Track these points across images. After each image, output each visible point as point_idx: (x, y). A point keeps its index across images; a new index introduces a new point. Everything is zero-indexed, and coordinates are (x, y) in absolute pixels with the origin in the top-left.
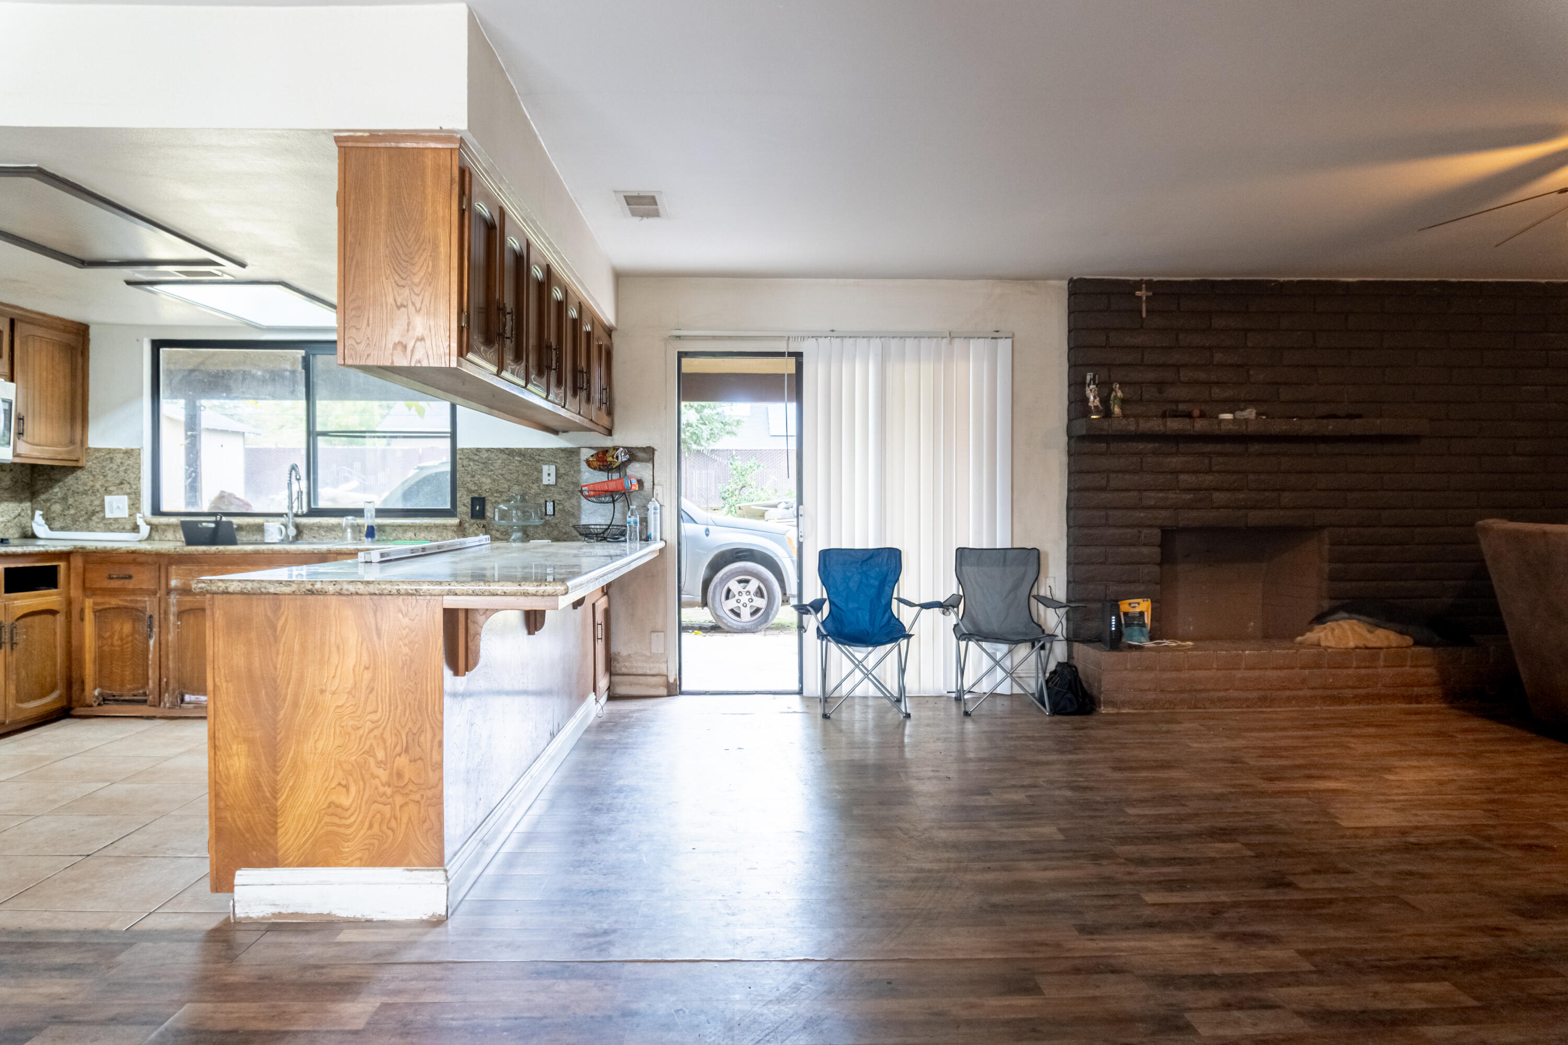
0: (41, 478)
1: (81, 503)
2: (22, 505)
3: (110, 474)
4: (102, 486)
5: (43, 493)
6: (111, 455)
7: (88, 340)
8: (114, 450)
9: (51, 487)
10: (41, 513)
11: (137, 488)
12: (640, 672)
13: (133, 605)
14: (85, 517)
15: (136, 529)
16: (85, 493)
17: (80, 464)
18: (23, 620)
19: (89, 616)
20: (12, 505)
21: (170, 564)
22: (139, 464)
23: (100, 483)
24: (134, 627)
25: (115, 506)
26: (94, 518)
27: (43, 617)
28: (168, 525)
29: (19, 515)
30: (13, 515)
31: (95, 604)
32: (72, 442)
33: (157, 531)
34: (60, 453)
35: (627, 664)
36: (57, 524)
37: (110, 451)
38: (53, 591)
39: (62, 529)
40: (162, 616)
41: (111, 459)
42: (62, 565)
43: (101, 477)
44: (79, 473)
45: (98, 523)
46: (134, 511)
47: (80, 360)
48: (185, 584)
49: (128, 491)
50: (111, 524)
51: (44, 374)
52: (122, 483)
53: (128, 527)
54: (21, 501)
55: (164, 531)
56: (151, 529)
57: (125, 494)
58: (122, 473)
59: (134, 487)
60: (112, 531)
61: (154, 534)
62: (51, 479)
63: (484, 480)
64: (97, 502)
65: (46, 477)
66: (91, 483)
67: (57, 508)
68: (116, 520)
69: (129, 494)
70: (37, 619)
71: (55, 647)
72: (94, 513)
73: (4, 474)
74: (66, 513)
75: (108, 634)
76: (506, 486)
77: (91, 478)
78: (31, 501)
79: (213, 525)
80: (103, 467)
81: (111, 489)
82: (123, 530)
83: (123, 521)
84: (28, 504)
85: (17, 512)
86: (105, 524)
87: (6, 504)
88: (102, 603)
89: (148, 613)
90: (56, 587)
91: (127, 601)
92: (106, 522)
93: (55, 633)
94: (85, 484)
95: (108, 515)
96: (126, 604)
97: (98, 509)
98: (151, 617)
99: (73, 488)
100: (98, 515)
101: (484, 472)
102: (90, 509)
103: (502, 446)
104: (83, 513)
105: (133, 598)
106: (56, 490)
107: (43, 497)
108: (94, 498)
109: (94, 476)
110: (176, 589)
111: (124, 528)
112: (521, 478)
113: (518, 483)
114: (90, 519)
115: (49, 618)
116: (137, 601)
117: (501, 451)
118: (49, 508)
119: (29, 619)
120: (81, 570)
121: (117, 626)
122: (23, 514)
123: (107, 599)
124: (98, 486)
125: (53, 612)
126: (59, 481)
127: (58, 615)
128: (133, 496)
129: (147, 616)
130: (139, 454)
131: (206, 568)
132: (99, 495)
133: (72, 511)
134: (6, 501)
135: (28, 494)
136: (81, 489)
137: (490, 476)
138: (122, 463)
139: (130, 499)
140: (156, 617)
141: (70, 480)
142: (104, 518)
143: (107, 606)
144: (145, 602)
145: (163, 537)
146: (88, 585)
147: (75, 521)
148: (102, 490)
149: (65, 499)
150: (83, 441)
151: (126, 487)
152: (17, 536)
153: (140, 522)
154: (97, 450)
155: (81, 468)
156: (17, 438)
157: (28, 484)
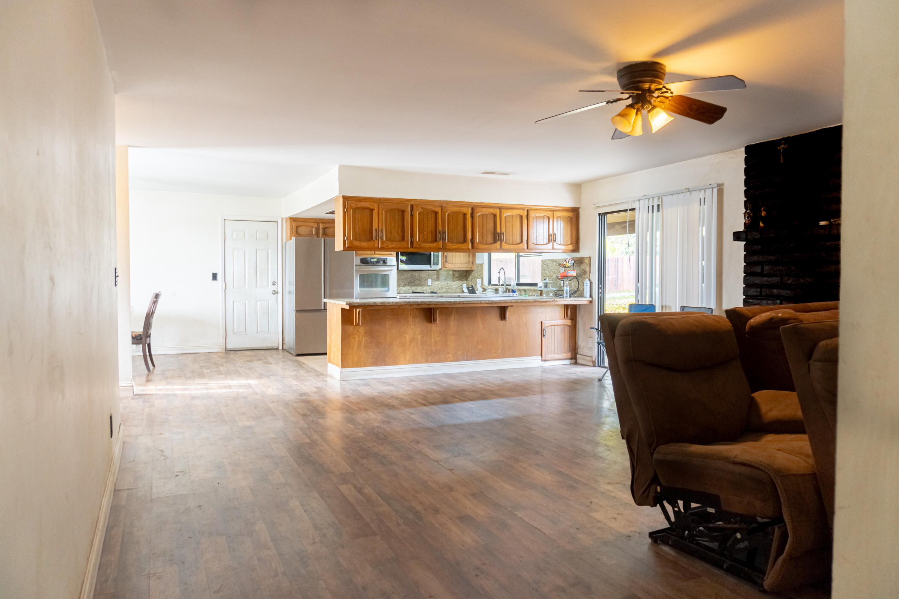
2: (463, 282)
8: (479, 264)
9: (468, 277)
11: (483, 277)
12: (586, 355)
16: (473, 280)
17: (472, 269)
20: (459, 282)
22: (483, 268)
23: (477, 275)
30: (459, 285)
32: (471, 264)
34: (463, 266)
35: (582, 350)
41: (478, 267)
43: (477, 273)
44: (474, 272)
54: (462, 281)
58: (480, 272)
62: (469, 274)
63: (547, 272)
64: (476, 281)
69: (481, 278)
73: (456, 273)
76: (552, 274)
78: (466, 281)
80: (477, 270)
85: (461, 284)
87: (456, 282)
94: (474, 275)
99: (472, 277)
101: (547, 269)
103: (551, 259)
112: (556, 271)
113: (555, 273)
117: (551, 260)
132: (477, 279)
134: (457, 281)
136: (474, 277)
137: (549, 270)
139: (481, 280)
141: (472, 274)
148: (477, 277)
150: (474, 263)
154: (477, 264)
155: (473, 270)
156: (445, 262)
157: (465, 276)
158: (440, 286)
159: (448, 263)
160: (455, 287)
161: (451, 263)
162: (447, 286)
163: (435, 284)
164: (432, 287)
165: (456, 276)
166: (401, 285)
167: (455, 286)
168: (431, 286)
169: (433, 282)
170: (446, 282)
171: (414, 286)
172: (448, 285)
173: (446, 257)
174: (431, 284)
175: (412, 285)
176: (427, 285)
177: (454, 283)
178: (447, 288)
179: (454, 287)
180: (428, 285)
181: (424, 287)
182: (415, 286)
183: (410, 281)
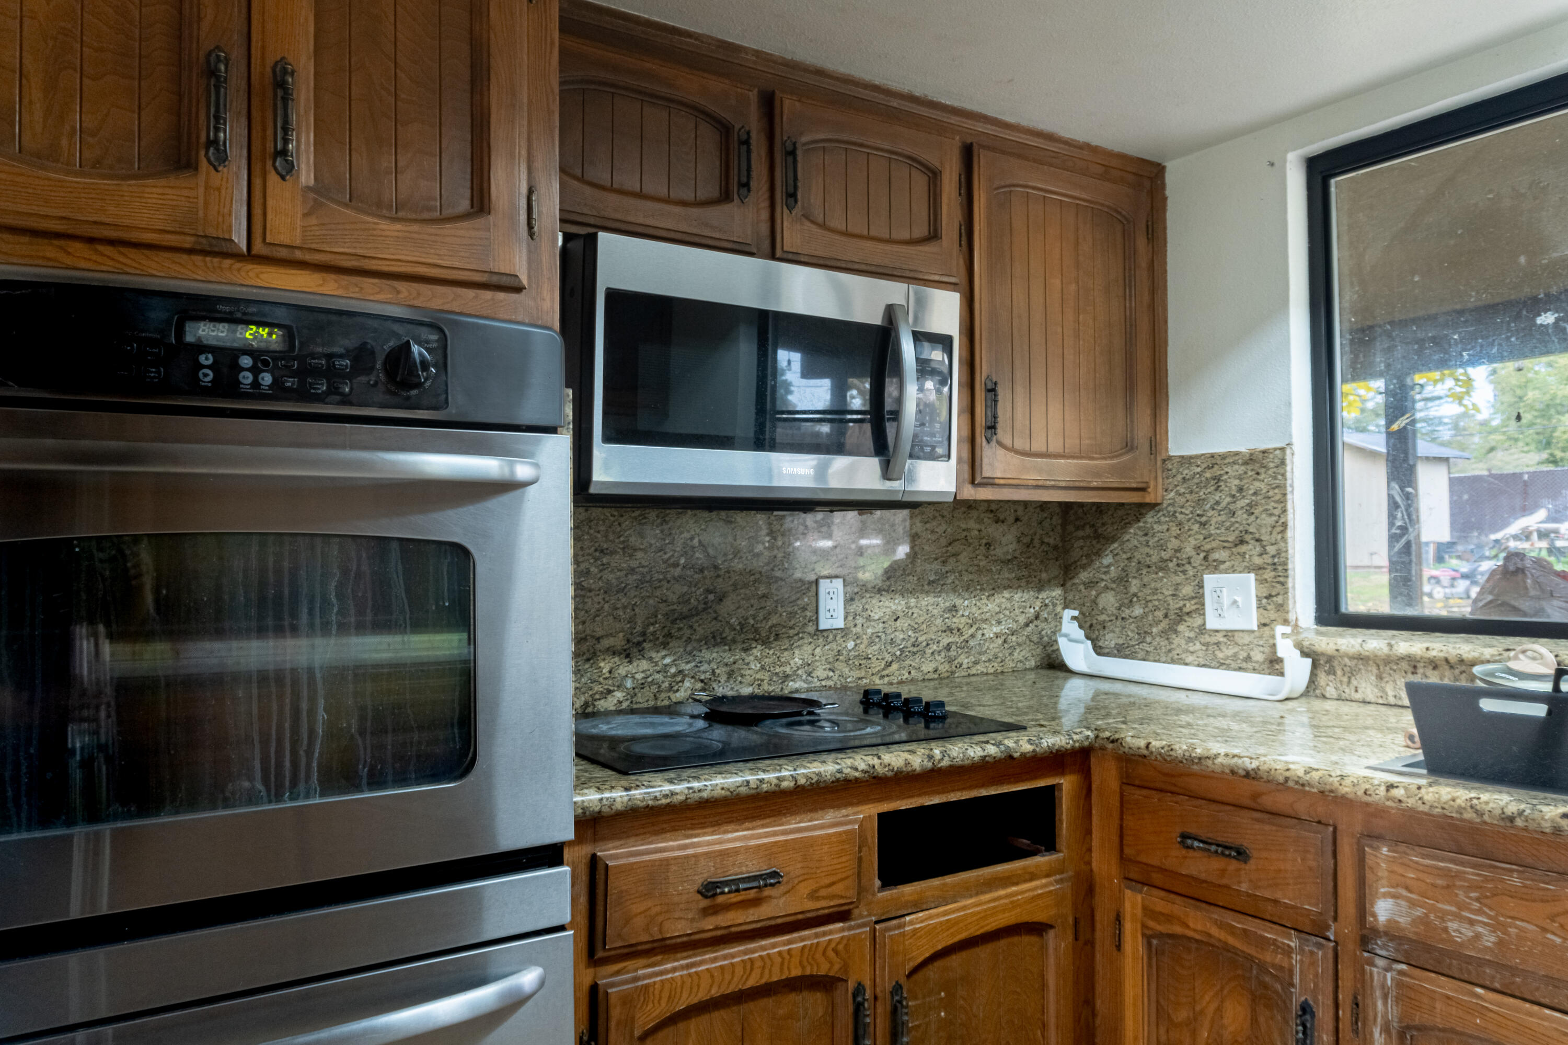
0: (1080, 533)
1: (1155, 591)
2: (1043, 595)
3: (1215, 518)
4: (1198, 549)
5: (1084, 567)
6: (1216, 471)
7: (1165, 199)
8: (1224, 456)
9: (1098, 554)
10: (1076, 613)
11: (1278, 554)
13: (1251, 951)
14: (1164, 624)
15: (1274, 665)
16: (1162, 565)
17: (1149, 499)
18: (939, 964)
19: (1133, 944)
21: (1373, 837)
22: (1282, 487)
23: (1193, 542)
24: (1254, 1021)
25: (1226, 601)
26: (1181, 628)
27: (1003, 943)
28: (1362, 659)
29: (1037, 617)
30: (1022, 619)
31: (1148, 912)
32: (1129, 446)
33: (1331, 672)
34: (1097, 474)
36: (1110, 640)
37: (1213, 460)
38: (1040, 860)
39: (1121, 652)
40: (1345, 1014)
41: (1218, 479)
42: (1067, 784)
43: (1196, 527)
44: (1150, 518)
45: (1190, 640)
46: (1272, 615)
47: (1141, 243)
48: (1424, 921)
49: (1257, 561)
50: (1218, 644)
51: (1057, 282)
52: (1242, 542)
53: (1258, 656)
54: (1040, 587)
55: (1351, 674)
56: (1315, 665)
57: (1249, 570)
58: (1241, 516)
59: (1271, 550)
60: (1221, 665)
61: (1322, 678)
62: (1097, 536)
64: (1187, 590)
65: (1088, 531)
66: (1174, 543)
67: (1109, 600)
68: (1229, 634)
69: (1258, 569)
70: (983, 952)
71: (1044, 1026)
72: (1182, 616)
73: (1001, 528)
74: (1126, 612)
75: (1182, 1015)
77: (1175, 530)
78: (1063, 585)
79: (1539, 710)
80: (1200, 502)
81: (1215, 556)
82: (1243, 664)
83: (1247, 639)
84: (1057, 592)
85: (1029, 611)
86: (1207, 645)
87: (1006, 594)
88: (1169, 918)
89: (1297, 997)
90: (1051, 847)
91: (1231, 930)
92: (1206, 638)
93: (1044, 986)
94: (1162, 547)
95: (1212, 622)
96: (1231, 940)
97: (1189, 607)
98: (1305, 1009)
99: (1138, 556)
100: (1189, 621)
102: (1174, 605)
104: (1159, 614)
105: (1251, 925)
106: (1107, 560)
107: (1084, 576)
108: (1180, 578)
109: (1180, 524)
110: (1392, 934)
111: (1248, 658)
114: (1172, 629)
115: (1027, 940)
116: (1263, 943)
118: (1094, 602)
119: (955, 960)
120: (1115, 801)
121: (1207, 1001)
122: (1044, 614)
123: (1178, 907)
124: (1189, 550)
125: (1037, 929)
126: (1113, 539)
127: (1051, 933)
128: (1269, 574)
129: (1295, 1007)
130: (1283, 463)
131: (1515, 881)
132: (1191, 573)
133: (1138, 611)
134: (1006, 588)
135: (1055, 571)
136: (1155, 558)
138: (1241, 489)
139: (1260, 581)
140: (1324, 1014)
141: (1133, 535)
142: (1202, 629)
143: (1178, 929)
144: (1288, 951)
145: (1349, 692)
146: (1127, 851)
147: (1143, 634)
148: (1197, 560)
149: (1123, 580)
150: (1156, 443)
151: (1252, 549)
152: (1032, 663)
153: (1286, 649)
154: (1187, 461)
155: (1153, 506)
156: (980, 439)
157: (1056, 548)
158: (902, 633)
159: (1000, 443)
160: (997, 636)
161: (1019, 444)
162: (950, 630)
163: (869, 619)
164: (851, 644)
165: (999, 552)
166: (606, 643)
167: (996, 629)
168: (845, 632)
169: (857, 606)
170: (944, 601)
171: (716, 640)
172: (958, 621)
173: (992, 391)
174: (840, 624)
175: (700, 631)
176: (811, 628)
177: (991, 606)
178: (948, 647)
179: (991, 631)
180: (822, 626)
181: (791, 648)
182: (724, 642)
183: (684, 600)
